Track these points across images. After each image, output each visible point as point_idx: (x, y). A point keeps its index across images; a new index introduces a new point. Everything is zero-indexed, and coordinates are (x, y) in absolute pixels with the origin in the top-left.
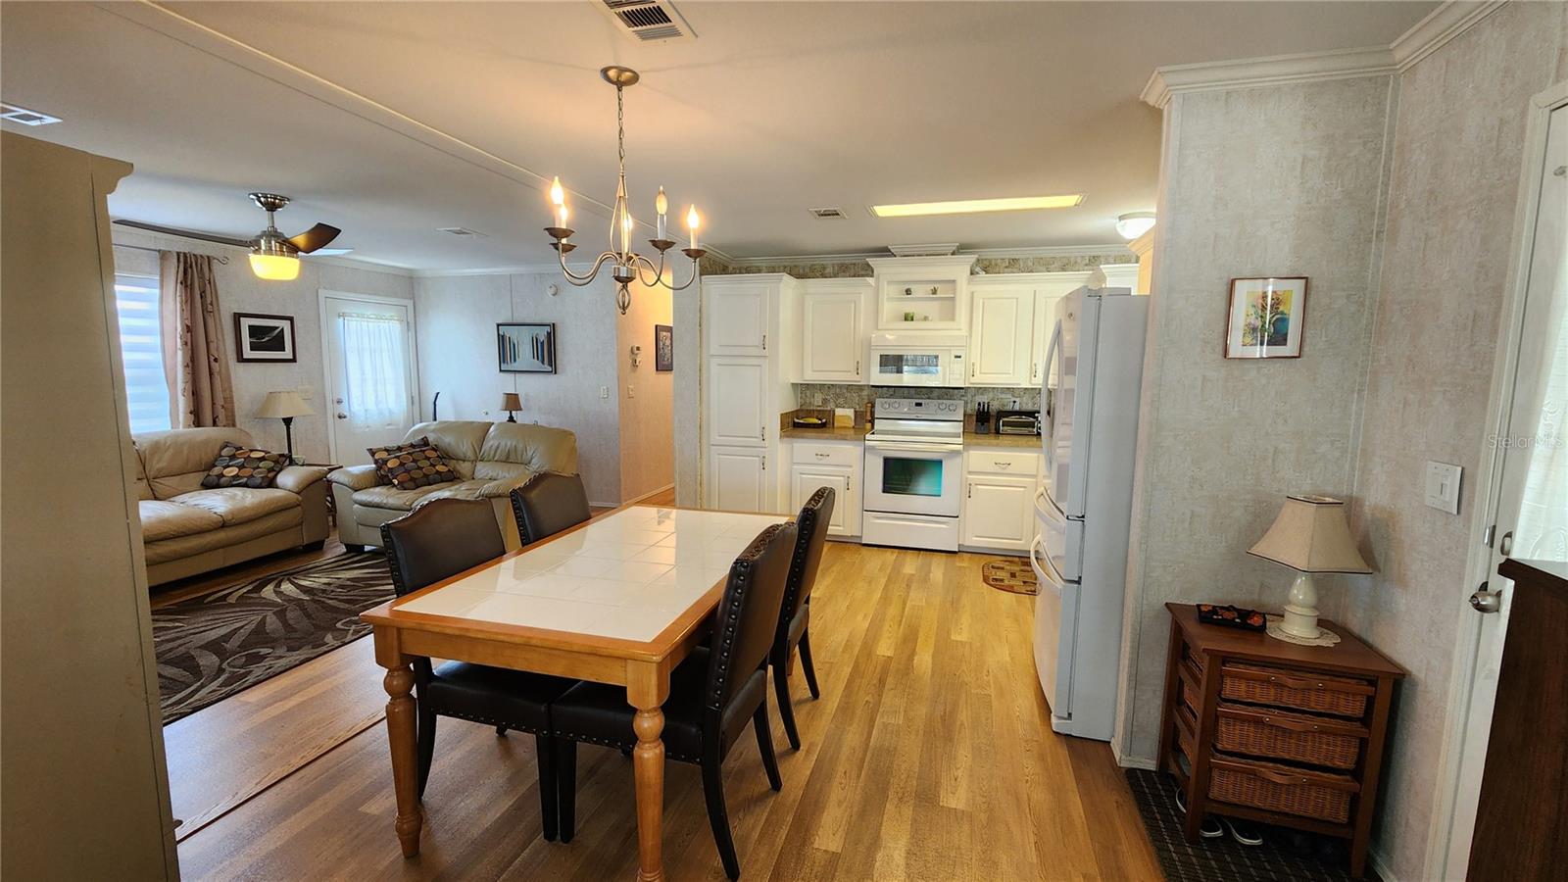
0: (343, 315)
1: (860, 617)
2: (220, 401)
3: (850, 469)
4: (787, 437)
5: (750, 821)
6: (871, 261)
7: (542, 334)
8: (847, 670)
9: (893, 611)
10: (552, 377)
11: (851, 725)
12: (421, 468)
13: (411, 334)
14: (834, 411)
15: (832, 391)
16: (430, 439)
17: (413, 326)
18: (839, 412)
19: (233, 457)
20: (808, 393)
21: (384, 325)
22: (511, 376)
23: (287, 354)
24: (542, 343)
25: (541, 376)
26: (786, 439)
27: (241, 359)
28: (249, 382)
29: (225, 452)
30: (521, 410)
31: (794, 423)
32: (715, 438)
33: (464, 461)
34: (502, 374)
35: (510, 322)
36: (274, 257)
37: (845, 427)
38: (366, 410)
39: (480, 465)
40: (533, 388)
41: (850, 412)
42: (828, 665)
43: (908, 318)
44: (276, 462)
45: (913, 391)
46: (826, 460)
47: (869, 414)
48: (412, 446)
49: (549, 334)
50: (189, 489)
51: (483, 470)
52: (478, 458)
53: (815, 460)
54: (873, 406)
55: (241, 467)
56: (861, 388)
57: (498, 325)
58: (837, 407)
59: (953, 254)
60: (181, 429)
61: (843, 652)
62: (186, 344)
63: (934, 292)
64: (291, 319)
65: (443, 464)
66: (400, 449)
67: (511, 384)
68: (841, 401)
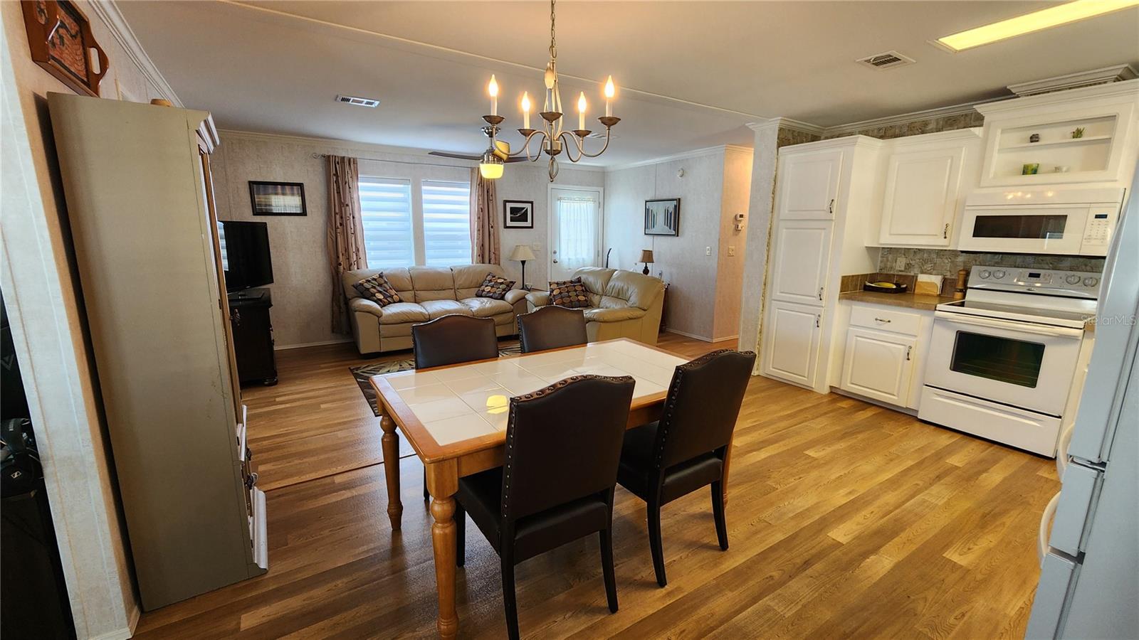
0: (560, 199)
1: (842, 492)
2: (492, 250)
3: (914, 339)
4: (847, 299)
5: (570, 623)
6: (981, 108)
7: (671, 206)
8: (779, 537)
9: (890, 498)
10: (675, 239)
11: (731, 590)
12: (570, 297)
13: (601, 209)
14: (917, 277)
15: (918, 256)
16: (582, 279)
17: (601, 205)
18: (922, 278)
19: (490, 281)
20: (890, 257)
21: (584, 205)
22: (651, 237)
23: (529, 224)
24: (671, 214)
25: (669, 238)
26: (844, 301)
27: (506, 227)
28: (510, 239)
29: (489, 278)
30: (653, 262)
31: (865, 286)
32: (777, 294)
33: (597, 294)
34: (646, 236)
35: (653, 199)
36: (490, 165)
37: (928, 295)
38: (569, 259)
39: (604, 298)
40: (663, 247)
41: (937, 280)
42: (765, 524)
43: (1029, 170)
44: (508, 286)
45: (1030, 259)
46: (886, 326)
47: (961, 283)
48: (571, 282)
49: (675, 206)
50: (468, 296)
51: (605, 301)
52: (604, 294)
53: (874, 324)
54: (968, 274)
55: (492, 287)
56: (955, 253)
57: (646, 202)
58: (922, 273)
59: (1117, 80)
60: (475, 264)
61: (792, 518)
62: (479, 218)
63: (1078, 134)
64: (532, 203)
65: (584, 296)
66: (564, 283)
67: (648, 243)
68: (928, 266)
